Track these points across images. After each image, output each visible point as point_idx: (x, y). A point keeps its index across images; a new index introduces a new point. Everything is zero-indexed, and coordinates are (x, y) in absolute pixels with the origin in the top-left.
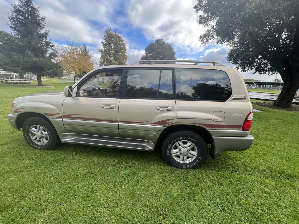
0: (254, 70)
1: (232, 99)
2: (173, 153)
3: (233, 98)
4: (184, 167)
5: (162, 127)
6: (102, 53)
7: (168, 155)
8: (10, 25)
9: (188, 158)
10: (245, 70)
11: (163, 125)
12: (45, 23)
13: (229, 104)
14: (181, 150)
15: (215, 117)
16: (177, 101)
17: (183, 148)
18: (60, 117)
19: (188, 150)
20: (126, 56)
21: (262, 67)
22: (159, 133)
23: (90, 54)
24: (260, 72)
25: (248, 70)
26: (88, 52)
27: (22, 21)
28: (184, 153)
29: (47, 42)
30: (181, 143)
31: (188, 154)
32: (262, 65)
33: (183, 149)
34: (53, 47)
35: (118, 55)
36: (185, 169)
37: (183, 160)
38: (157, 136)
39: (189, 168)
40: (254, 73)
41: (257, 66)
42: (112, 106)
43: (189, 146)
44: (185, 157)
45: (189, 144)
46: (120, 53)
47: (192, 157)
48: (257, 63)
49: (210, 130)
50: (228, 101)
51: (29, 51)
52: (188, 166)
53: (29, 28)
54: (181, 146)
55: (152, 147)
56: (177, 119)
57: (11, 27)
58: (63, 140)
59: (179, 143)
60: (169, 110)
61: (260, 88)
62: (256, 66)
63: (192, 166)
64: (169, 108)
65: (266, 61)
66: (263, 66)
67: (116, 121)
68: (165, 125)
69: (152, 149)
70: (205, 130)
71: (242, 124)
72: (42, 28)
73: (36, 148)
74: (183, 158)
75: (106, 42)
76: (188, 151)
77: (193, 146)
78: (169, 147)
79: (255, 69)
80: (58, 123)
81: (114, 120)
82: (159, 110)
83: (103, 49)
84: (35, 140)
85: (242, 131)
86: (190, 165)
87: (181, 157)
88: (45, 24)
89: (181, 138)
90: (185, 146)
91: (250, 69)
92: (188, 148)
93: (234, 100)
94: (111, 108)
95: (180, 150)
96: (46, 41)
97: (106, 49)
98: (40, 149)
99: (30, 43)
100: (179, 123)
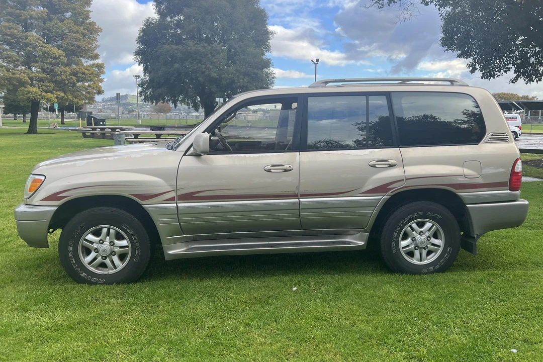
0: (512, 74)
1: (487, 139)
2: (403, 248)
3: (490, 138)
4: (424, 271)
5: (382, 198)
7: (394, 251)
9: (429, 253)
10: (490, 72)
11: (384, 194)
13: (485, 148)
14: (416, 238)
15: (467, 171)
16: (403, 150)
17: (420, 234)
18: (172, 200)
19: (427, 237)
20: (93, 24)
21: (530, 65)
22: (376, 210)
24: (527, 78)
25: (499, 74)
28: (422, 243)
30: (414, 226)
31: (428, 245)
32: (529, 58)
33: (419, 236)
35: (62, 21)
36: (426, 274)
37: (421, 260)
38: (373, 217)
39: (432, 272)
40: (514, 81)
41: (519, 61)
42: (287, 167)
43: (429, 230)
44: (424, 252)
45: (428, 225)
46: (68, 14)
47: (436, 252)
48: (517, 53)
49: (462, 193)
50: (482, 143)
52: (431, 268)
54: (414, 232)
55: (362, 241)
56: (407, 179)
58: (171, 252)
59: (411, 227)
60: (391, 166)
61: (536, 119)
62: (516, 60)
63: (438, 266)
64: (391, 162)
65: (538, 49)
66: (532, 60)
67: (294, 196)
68: (387, 192)
69: (363, 243)
70: (454, 194)
71: (507, 179)
73: (96, 283)
74: (421, 254)
76: (429, 238)
77: (436, 229)
78: (395, 235)
79: (514, 69)
80: (165, 213)
81: (290, 193)
82: (374, 166)
84: (90, 263)
85: (509, 191)
86: (435, 266)
87: (417, 253)
89: (415, 215)
90: (422, 230)
91: (502, 71)
92: (428, 234)
93: (492, 140)
94: (286, 170)
95: (414, 239)
98: (104, 283)
100: (412, 186)
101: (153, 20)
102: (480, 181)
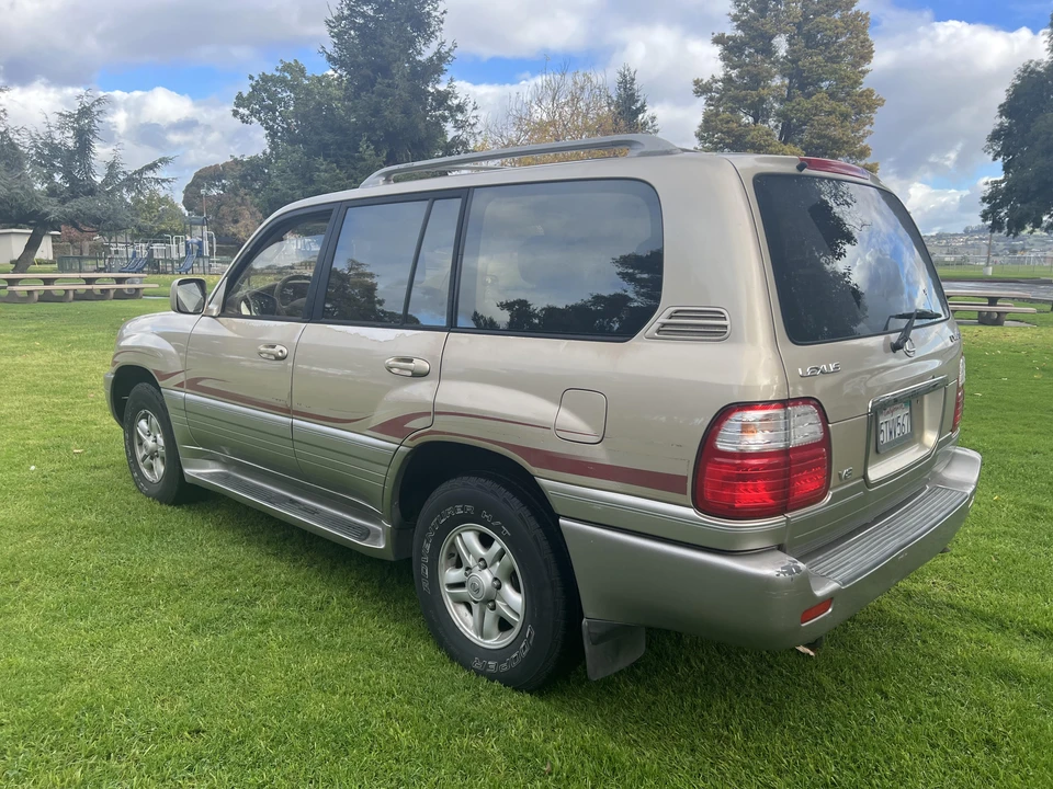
1: (656, 326)
2: (447, 586)
3: (664, 325)
4: (477, 665)
5: (397, 448)
6: (711, 99)
7: (425, 585)
8: (330, 49)
9: (503, 623)
11: (400, 440)
12: (441, 9)
13: (641, 356)
15: (568, 419)
16: (452, 337)
17: (479, 564)
18: (182, 385)
19: (494, 580)
20: (866, 94)
22: (391, 474)
23: (653, 118)
26: (643, 106)
27: (365, 25)
29: (438, 92)
31: (498, 602)
33: (478, 568)
34: (462, 112)
38: (388, 488)
39: (491, 677)
42: (278, 349)
44: (488, 616)
45: (496, 547)
47: (514, 625)
49: (550, 482)
50: (640, 338)
51: (368, 147)
53: (383, 46)
54: (471, 555)
56: (436, 413)
57: (330, 59)
59: (461, 537)
63: (505, 667)
64: (418, 364)
67: (287, 411)
68: (405, 437)
69: (384, 545)
70: (531, 478)
72: (433, 33)
74: (483, 618)
75: (740, 33)
76: (496, 583)
77: (508, 563)
78: (428, 546)
82: (391, 370)
83: (720, 74)
85: (691, 512)
87: (476, 611)
88: (445, 12)
89: (459, 512)
90: (485, 554)
92: (495, 570)
93: (669, 331)
94: (278, 358)
95: (467, 572)
96: (436, 90)
97: (734, 73)
99: (376, 112)
100: (443, 433)
101: (1038, 64)
102: (599, 455)
